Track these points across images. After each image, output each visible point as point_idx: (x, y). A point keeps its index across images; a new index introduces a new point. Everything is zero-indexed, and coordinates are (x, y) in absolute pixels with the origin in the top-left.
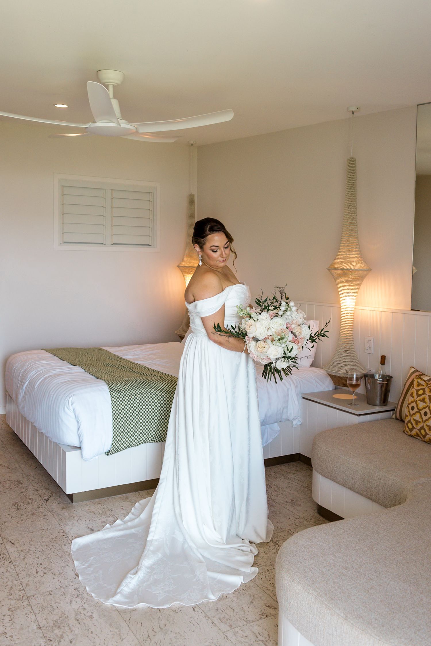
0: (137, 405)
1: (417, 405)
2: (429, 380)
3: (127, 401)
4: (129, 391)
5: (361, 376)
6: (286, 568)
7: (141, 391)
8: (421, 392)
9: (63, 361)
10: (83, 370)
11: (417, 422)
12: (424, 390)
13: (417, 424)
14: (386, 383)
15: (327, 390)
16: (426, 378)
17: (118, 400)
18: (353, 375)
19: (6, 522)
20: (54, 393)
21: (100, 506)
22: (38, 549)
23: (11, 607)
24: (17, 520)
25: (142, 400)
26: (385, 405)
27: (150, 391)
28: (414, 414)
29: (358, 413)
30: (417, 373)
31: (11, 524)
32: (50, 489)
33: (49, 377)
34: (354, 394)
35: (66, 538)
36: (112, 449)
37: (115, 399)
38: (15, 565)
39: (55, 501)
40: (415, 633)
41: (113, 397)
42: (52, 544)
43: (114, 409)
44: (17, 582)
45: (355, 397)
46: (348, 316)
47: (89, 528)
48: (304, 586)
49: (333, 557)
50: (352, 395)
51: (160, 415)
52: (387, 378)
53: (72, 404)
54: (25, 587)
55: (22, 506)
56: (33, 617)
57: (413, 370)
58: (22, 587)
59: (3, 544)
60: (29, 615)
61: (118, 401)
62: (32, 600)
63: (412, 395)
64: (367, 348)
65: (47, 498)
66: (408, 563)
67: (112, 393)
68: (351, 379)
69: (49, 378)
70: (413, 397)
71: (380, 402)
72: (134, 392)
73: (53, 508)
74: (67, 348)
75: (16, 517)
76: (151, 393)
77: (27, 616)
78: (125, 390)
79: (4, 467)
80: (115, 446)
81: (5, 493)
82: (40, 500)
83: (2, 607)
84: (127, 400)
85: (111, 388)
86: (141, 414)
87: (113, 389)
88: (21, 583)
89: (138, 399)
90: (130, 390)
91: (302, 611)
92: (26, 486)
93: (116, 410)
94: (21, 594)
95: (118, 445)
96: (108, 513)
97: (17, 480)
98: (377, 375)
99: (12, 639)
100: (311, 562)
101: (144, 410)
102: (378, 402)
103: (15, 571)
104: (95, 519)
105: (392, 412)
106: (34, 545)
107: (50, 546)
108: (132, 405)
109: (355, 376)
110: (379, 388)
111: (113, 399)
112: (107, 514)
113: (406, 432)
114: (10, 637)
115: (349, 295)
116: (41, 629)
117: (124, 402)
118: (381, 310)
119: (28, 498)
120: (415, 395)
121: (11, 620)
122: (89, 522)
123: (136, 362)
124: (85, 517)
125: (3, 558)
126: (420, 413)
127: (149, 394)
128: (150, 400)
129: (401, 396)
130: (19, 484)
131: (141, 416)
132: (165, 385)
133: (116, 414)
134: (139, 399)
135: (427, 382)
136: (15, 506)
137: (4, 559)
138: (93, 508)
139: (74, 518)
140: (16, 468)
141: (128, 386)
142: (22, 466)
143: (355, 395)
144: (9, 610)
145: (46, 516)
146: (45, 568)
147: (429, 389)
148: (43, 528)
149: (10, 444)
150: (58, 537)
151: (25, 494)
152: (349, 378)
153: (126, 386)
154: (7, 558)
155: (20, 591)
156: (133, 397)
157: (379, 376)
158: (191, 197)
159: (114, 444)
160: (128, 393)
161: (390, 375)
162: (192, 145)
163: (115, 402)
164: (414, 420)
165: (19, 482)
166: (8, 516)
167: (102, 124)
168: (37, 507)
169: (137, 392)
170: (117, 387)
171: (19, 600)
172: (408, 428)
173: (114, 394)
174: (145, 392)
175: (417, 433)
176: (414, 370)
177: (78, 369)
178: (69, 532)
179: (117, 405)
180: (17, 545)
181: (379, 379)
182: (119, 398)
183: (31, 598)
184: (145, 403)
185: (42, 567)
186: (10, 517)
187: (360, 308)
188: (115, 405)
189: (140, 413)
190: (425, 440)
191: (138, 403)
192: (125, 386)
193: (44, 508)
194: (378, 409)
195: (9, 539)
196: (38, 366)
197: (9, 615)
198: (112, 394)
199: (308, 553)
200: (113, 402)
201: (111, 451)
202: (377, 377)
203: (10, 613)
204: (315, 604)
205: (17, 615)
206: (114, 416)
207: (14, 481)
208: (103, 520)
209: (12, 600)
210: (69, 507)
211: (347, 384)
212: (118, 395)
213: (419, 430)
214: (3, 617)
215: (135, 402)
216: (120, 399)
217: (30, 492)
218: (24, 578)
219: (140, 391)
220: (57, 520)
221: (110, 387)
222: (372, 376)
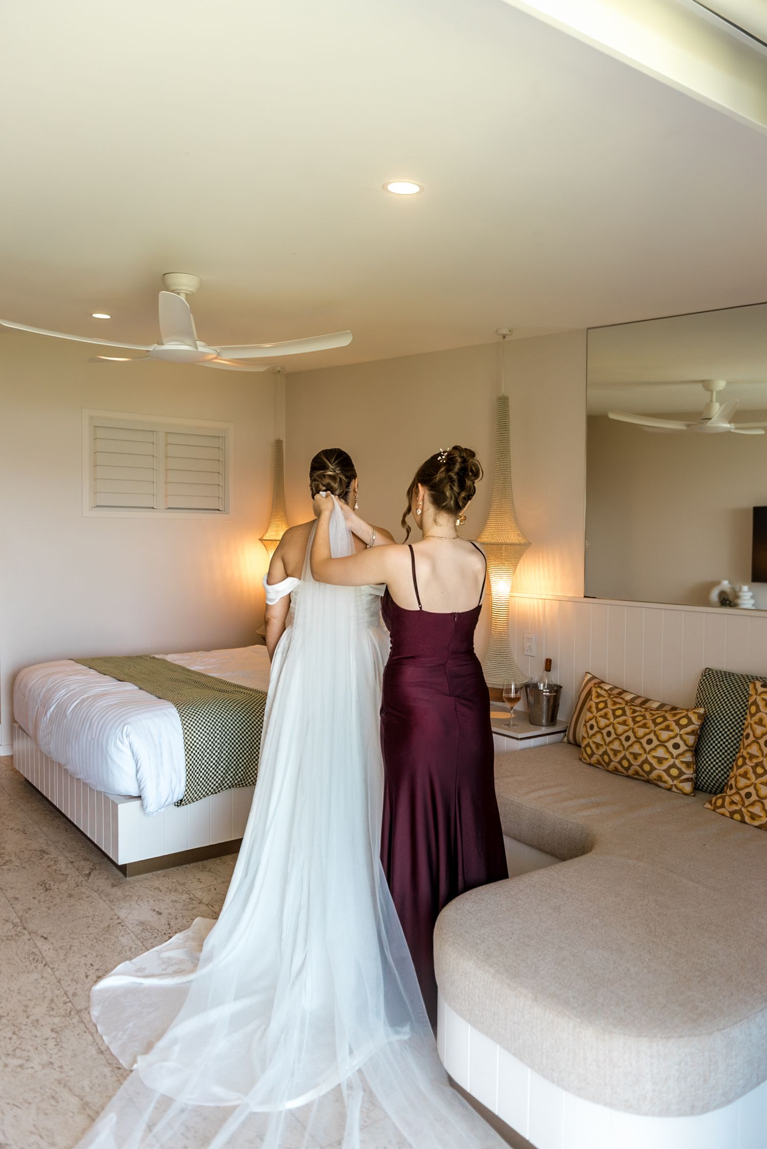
0: (218, 734)
1: (597, 722)
2: (611, 689)
3: (205, 730)
4: (207, 716)
5: (522, 686)
6: (451, 941)
7: (224, 715)
8: (601, 705)
9: (105, 674)
10: (137, 687)
11: (598, 746)
12: (605, 702)
13: (598, 748)
14: (554, 696)
16: (607, 687)
17: (192, 728)
18: (511, 686)
19: (31, 909)
20: (99, 722)
21: (167, 880)
22: (83, 943)
23: (54, 1027)
24: (47, 905)
25: (226, 728)
26: (553, 725)
27: (237, 714)
28: (594, 735)
29: (520, 736)
30: (595, 681)
31: (39, 911)
32: (90, 860)
33: (88, 698)
34: (512, 712)
35: (123, 926)
36: (185, 798)
37: (187, 726)
38: (53, 968)
39: (100, 876)
40: (625, 1011)
41: (185, 724)
42: (104, 936)
43: (186, 741)
44: (60, 991)
45: (513, 716)
46: (502, 606)
47: (154, 910)
48: (477, 963)
49: (510, 923)
50: (510, 712)
51: (251, 748)
52: (555, 689)
53: (127, 736)
54: (72, 997)
55: (51, 885)
56: (90, 1038)
57: (589, 676)
58: (68, 998)
59: (31, 940)
60: (82, 1036)
61: (192, 730)
62: (84, 1015)
63: (590, 710)
64: (527, 649)
65: (87, 872)
66: (606, 926)
67: (183, 718)
68: (508, 691)
69: (88, 701)
70: (592, 713)
71: (547, 721)
72: (214, 716)
73: (98, 886)
74: (105, 658)
75: (46, 901)
76: (237, 716)
77: (80, 1038)
78: (201, 714)
79: (17, 832)
80: (189, 793)
81: (24, 867)
82: (78, 876)
83: (42, 1028)
84: (205, 727)
85: (181, 711)
86: (224, 747)
87: (184, 712)
88: (65, 993)
89: (220, 727)
90: (209, 713)
91: (475, 996)
92: (55, 856)
93: (189, 743)
94: (67, 1008)
95: (193, 792)
96: (180, 888)
97: (40, 849)
98: (542, 685)
99: (62, 1070)
100: (483, 931)
101: (229, 742)
102: (544, 721)
103: (54, 977)
104: (161, 898)
105: (562, 734)
106: (78, 938)
107: (101, 939)
108: (212, 735)
109: (513, 687)
110: (545, 703)
111: (185, 727)
112: (178, 890)
113: (583, 760)
114: (59, 1069)
115: (503, 577)
116: (103, 1054)
117: (201, 731)
118: (544, 597)
119: (60, 874)
120: (594, 709)
121: (58, 1045)
122: (153, 902)
123: (209, 675)
124: (147, 896)
125: (34, 959)
126: (602, 733)
127: (235, 718)
128: (236, 727)
129: (574, 713)
130: (44, 855)
131: (224, 750)
132: (256, 705)
133: (189, 748)
135: (609, 692)
136: (41, 886)
137: (35, 961)
138: (157, 883)
139: (131, 897)
140: (36, 831)
141: (205, 708)
142: (45, 829)
143: (514, 713)
144: (52, 1030)
145: (90, 898)
146: (97, 970)
147: (613, 701)
148: (88, 915)
149: (22, 799)
150: (111, 926)
151: (55, 868)
152: (506, 689)
153: (203, 708)
154: (40, 959)
155: (65, 1003)
156: (213, 723)
157: (544, 686)
158: (279, 443)
159: (188, 790)
160: (206, 718)
161: (558, 684)
162: (279, 372)
163: (188, 731)
164: (594, 742)
165: (43, 852)
166: (34, 900)
167: (171, 346)
168: (74, 885)
169: (218, 716)
170: (190, 710)
171: (66, 1017)
172: (587, 753)
173: (186, 720)
174: (229, 716)
175: (598, 760)
176: (592, 676)
177: (129, 687)
178: (126, 917)
179: (190, 735)
180: (51, 940)
181: (544, 690)
182: (194, 725)
183: (82, 1013)
184: (230, 732)
185: (93, 969)
186: (37, 902)
187: (516, 594)
188: (188, 736)
189: (222, 745)
190: (609, 769)
191: (220, 731)
192: (201, 709)
193: (85, 886)
194: (544, 730)
195: (39, 933)
196: (67, 683)
197: (54, 1038)
198: (184, 720)
199: (477, 920)
200: (186, 731)
201: (185, 800)
202: (541, 687)
203: (54, 1035)
204: (493, 984)
205: (65, 1036)
206: (187, 750)
207: (35, 850)
208: (175, 899)
209: (55, 1016)
210: (121, 883)
211: (503, 698)
212: (191, 721)
213: (600, 756)
214: (44, 1042)
215: (216, 730)
216: (194, 727)
217: (62, 865)
218: (69, 985)
219: (222, 715)
220: (107, 902)
221: (180, 709)
222: (535, 686)
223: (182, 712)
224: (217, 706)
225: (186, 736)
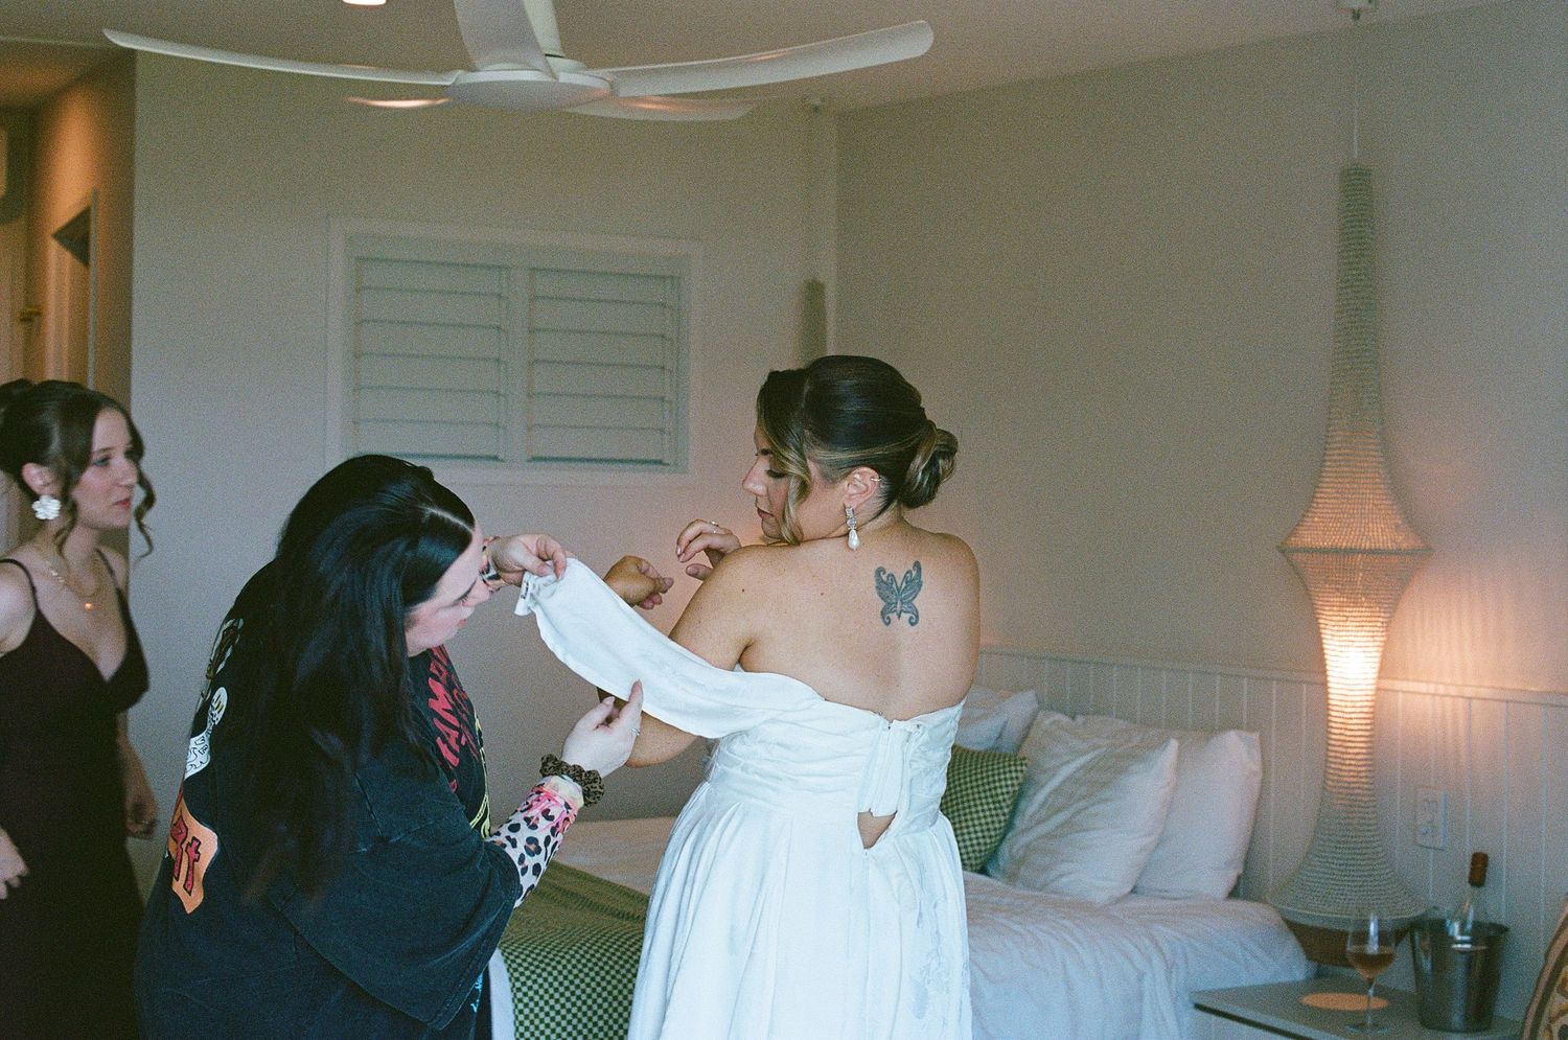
4: (576, 971)
5: (1398, 927)
14: (1486, 950)
15: (1284, 979)
18: (1368, 926)
26: (1477, 1030)
34: (1371, 991)
37: (525, 994)
41: (519, 990)
43: (521, 1029)
46: (1353, 716)
50: (1366, 993)
52: (1492, 933)
64: (1423, 830)
67: (516, 975)
68: (1363, 937)
71: (1466, 1018)
78: (560, 967)
85: (512, 957)
87: (519, 961)
89: (605, 1000)
90: (580, 966)
98: (1456, 926)
102: (1457, 1019)
109: (1372, 928)
110: (1458, 974)
111: (520, 995)
115: (1356, 639)
118: (1468, 692)
123: (603, 877)
129: (1533, 1001)
134: (610, 999)
141: (572, 952)
143: (1375, 995)
152: (1354, 933)
153: (566, 953)
157: (1462, 925)
158: (814, 291)
160: (571, 977)
161: (1504, 924)
167: (494, 74)
170: (533, 956)
173: (523, 979)
179: (532, 1016)
182: (541, 991)
187: (1399, 685)
188: (527, 1017)
191: (606, 1011)
192: (562, 954)
198: (517, 979)
202: (1454, 929)
211: (1348, 956)
212: (535, 981)
221: (510, 954)
222: (1438, 926)
223: (513, 961)
224: (602, 951)
225: (521, 1017)
